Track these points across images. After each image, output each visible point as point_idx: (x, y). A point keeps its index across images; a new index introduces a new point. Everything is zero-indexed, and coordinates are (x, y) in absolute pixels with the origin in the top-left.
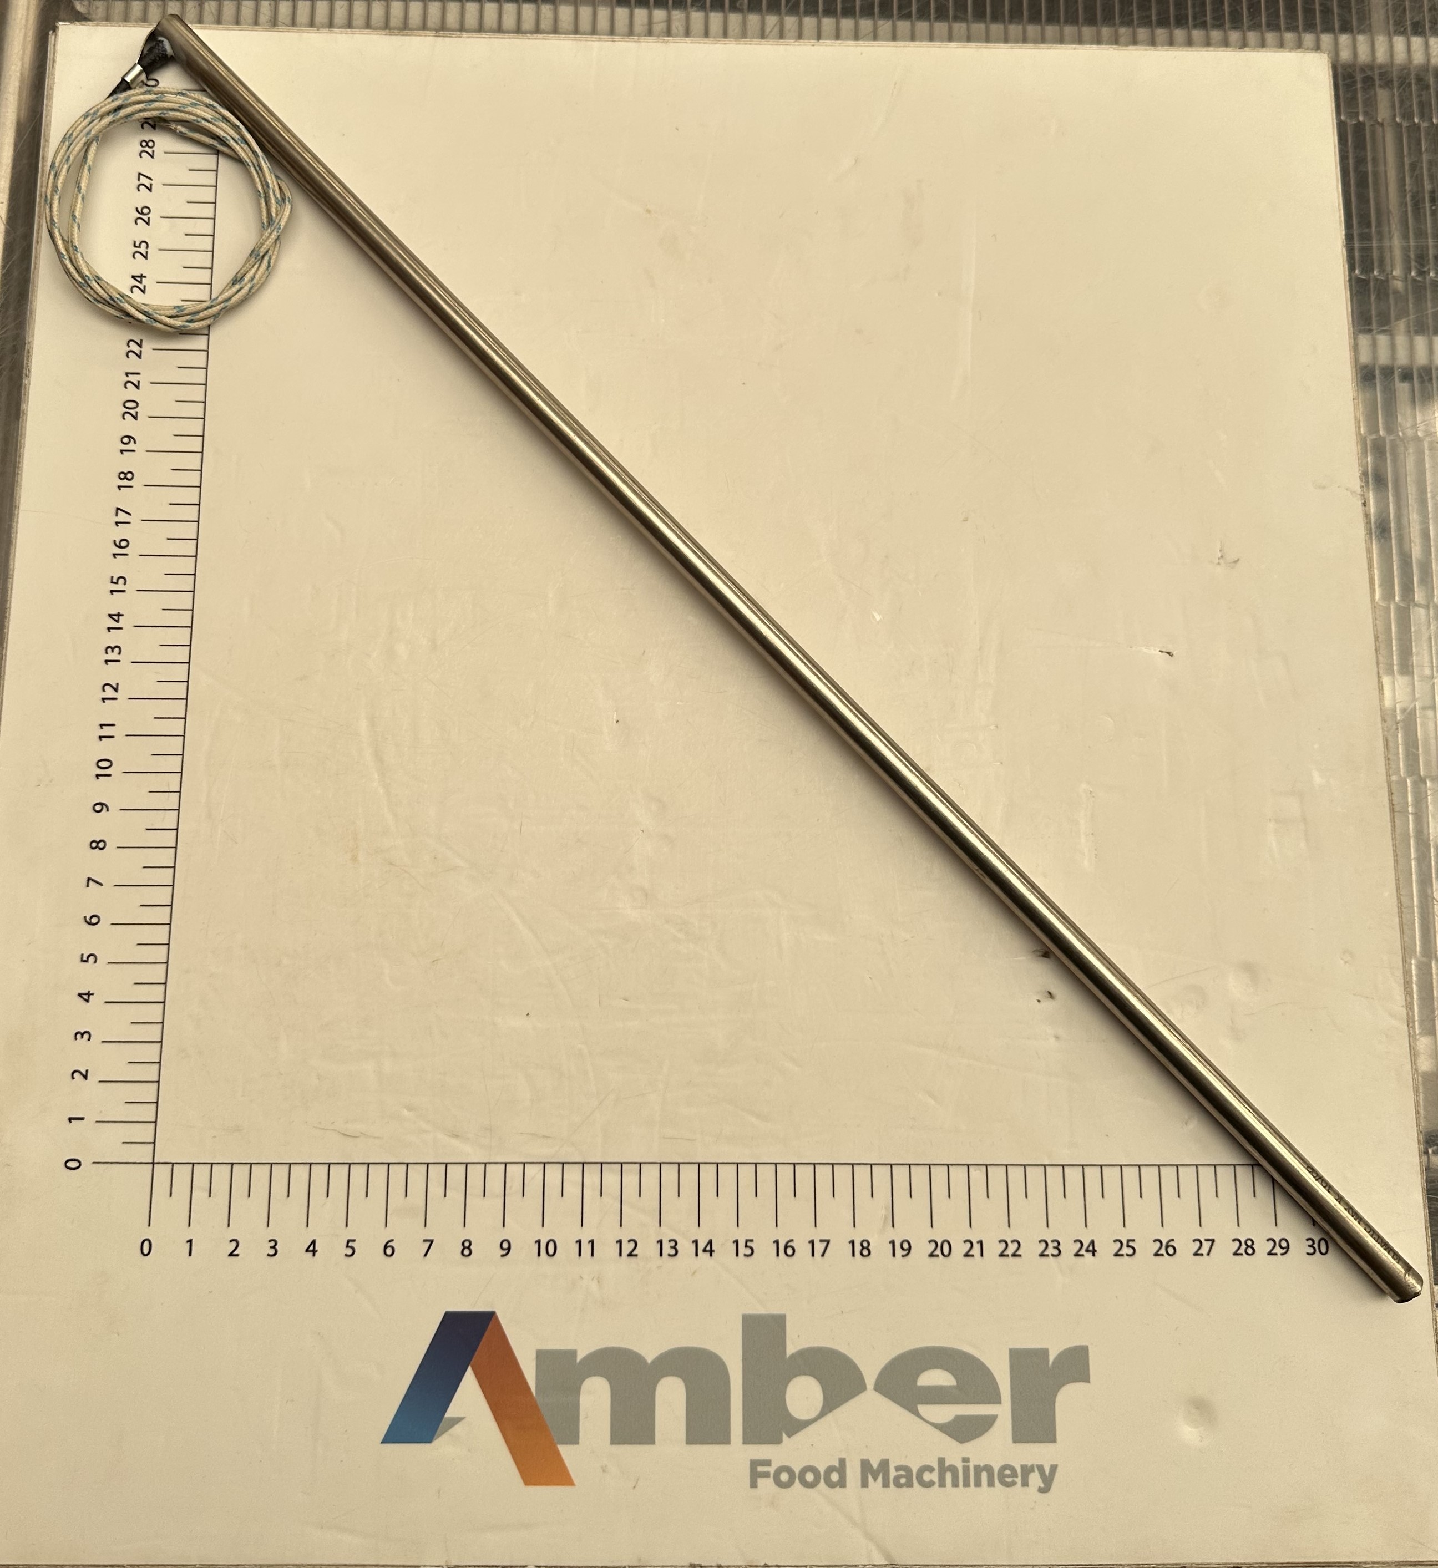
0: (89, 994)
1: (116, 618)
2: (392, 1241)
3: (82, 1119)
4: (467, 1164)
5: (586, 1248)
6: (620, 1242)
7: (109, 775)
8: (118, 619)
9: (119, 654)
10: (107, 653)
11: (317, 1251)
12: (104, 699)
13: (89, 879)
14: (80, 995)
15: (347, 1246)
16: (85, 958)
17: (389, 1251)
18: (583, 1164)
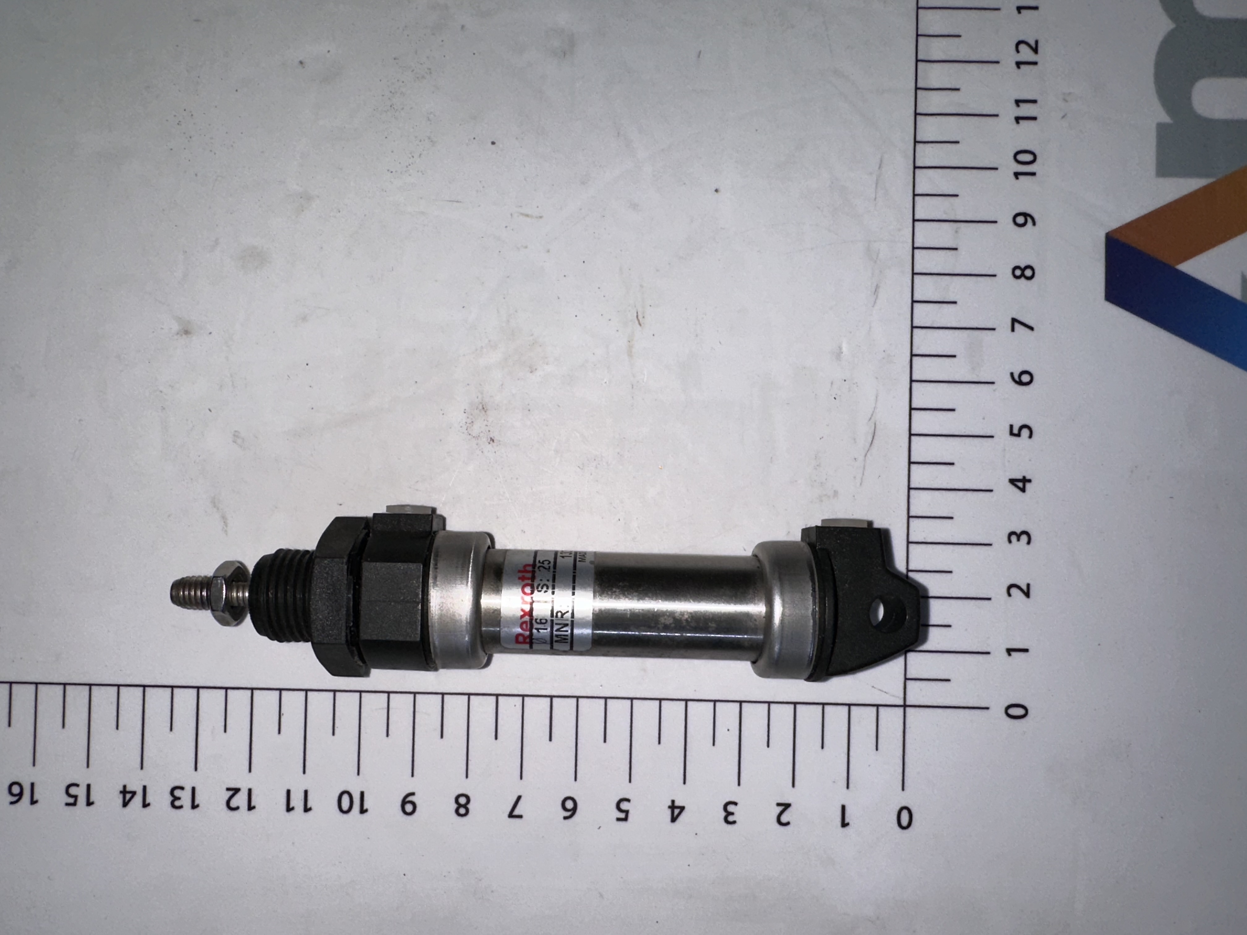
0: (673, 807)
1: (128, 796)
2: (1012, 374)
4: (914, 274)
5: (1026, 110)
7: (362, 794)
9: (182, 788)
10: (181, 807)
11: (1024, 477)
12: (251, 808)
13: (511, 815)
14: (674, 819)
15: (1018, 435)
16: (622, 815)
17: (1025, 378)
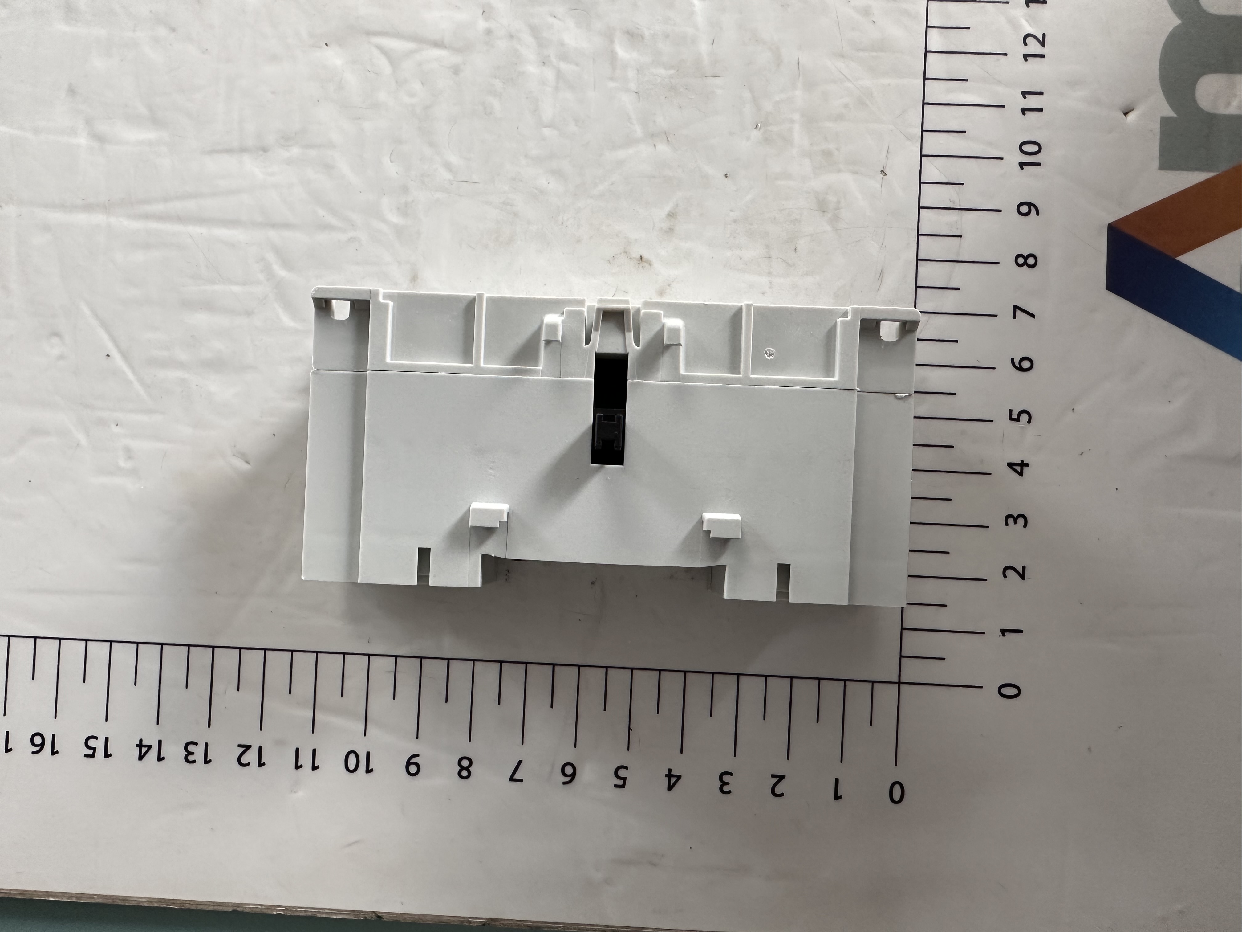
3: (837, 781)
6: (1026, 57)
8: (145, 746)
18: (924, 104)
